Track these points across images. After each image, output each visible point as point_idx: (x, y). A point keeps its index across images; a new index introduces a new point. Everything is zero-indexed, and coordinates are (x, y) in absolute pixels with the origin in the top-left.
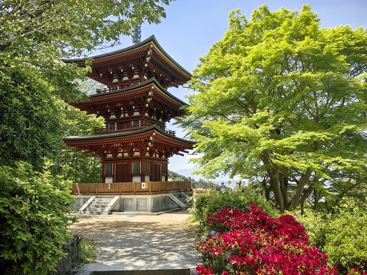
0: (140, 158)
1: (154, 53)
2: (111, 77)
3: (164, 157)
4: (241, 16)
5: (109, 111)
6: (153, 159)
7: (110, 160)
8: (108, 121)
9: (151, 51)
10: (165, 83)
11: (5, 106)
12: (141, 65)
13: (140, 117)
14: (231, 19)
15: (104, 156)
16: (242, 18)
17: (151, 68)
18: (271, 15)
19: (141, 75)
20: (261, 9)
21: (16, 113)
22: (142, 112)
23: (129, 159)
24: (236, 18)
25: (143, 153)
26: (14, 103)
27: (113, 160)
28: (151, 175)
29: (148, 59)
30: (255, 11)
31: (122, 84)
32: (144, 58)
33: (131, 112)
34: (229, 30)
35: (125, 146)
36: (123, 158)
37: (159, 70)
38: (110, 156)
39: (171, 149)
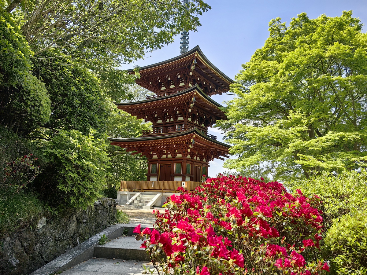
0: (182, 160)
1: (198, 61)
2: (160, 85)
3: (204, 160)
4: (281, 24)
5: (156, 116)
6: (194, 162)
7: (155, 160)
8: (155, 126)
9: (195, 60)
10: (209, 91)
11: (66, 92)
12: (186, 73)
13: (183, 122)
14: (272, 28)
15: (149, 157)
16: (282, 26)
17: (195, 76)
18: (310, 22)
19: (186, 83)
20: (300, 17)
21: (73, 98)
22: (185, 116)
23: (172, 160)
24: (277, 26)
25: (184, 155)
26: (72, 90)
27: (157, 161)
28: (192, 176)
29: (192, 67)
30: (294, 19)
31: (169, 91)
32: (189, 67)
33: (176, 116)
34: (269, 38)
35: (169, 147)
36: (167, 159)
37: (204, 78)
38: (155, 157)
39: (212, 153)
